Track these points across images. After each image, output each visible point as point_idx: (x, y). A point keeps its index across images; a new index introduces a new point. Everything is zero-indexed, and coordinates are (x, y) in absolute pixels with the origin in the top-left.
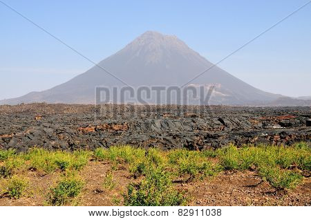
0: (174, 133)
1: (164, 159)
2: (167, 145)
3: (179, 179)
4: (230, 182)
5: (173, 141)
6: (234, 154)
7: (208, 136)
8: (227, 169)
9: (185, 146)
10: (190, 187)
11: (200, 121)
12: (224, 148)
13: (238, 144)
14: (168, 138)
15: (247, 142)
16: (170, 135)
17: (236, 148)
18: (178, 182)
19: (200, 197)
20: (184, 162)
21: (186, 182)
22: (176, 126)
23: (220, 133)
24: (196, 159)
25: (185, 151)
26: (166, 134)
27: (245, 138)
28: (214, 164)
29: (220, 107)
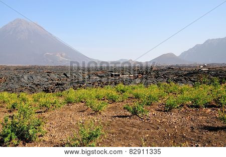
0: (37, 83)
1: (30, 99)
2: (32, 91)
3: (40, 110)
4: (70, 110)
5: (36, 88)
6: (72, 94)
7: (58, 84)
8: (69, 103)
9: (43, 91)
10: (46, 115)
11: (53, 76)
12: (67, 90)
13: (75, 88)
14: (32, 86)
15: (80, 86)
16: (34, 84)
17: (74, 90)
18: (38, 112)
19: (52, 120)
20: (43, 100)
21: (44, 112)
22: (37, 79)
23: (65, 82)
24: (51, 98)
25: (43, 94)
26: (31, 84)
28: (61, 100)
29: (65, 67)
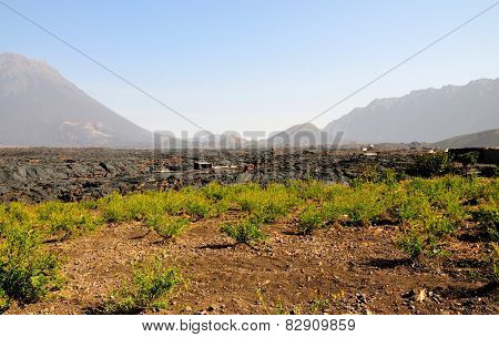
0: (45, 182)
1: (31, 215)
2: (35, 198)
3: (52, 238)
4: (115, 236)
5: (43, 192)
6: (118, 203)
7: (87, 185)
8: (110, 221)
9: (59, 197)
10: (65, 246)
11: (77, 168)
12: (107, 197)
13: (123, 192)
14: (35, 189)
15: (133, 189)
16: (40, 185)
17: (120, 197)
18: (48, 242)
19: (78, 256)
20: (58, 217)
21: (62, 241)
22: (46, 175)
23: (102, 180)
24: (74, 211)
25: (59, 204)
26: (33, 184)
27: (131, 185)
28: (95, 216)
29: (102, 149)
